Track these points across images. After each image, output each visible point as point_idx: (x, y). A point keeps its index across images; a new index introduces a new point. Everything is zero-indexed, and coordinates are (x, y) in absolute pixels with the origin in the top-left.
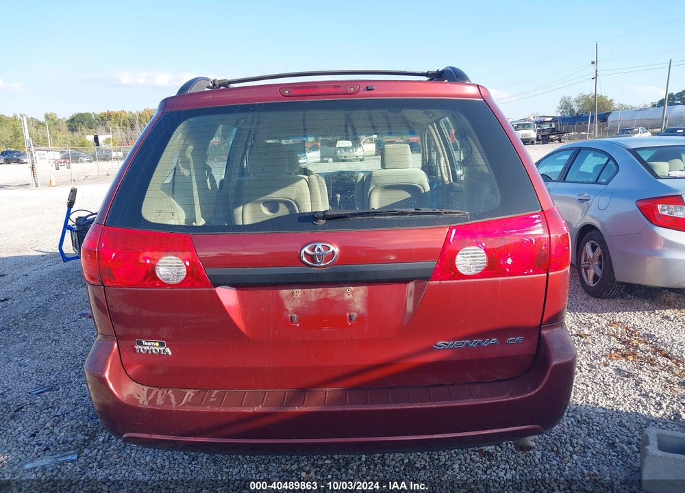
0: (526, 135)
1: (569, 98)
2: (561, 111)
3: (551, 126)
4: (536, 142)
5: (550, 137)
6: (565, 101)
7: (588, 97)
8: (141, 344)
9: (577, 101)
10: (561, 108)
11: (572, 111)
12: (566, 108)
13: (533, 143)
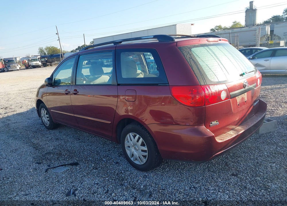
0: (36, 63)
1: (42, 48)
2: (40, 53)
3: (45, 59)
4: (41, 66)
5: (47, 64)
6: (41, 49)
7: (49, 47)
8: (212, 123)
9: (46, 49)
10: (40, 52)
11: (45, 54)
12: (42, 52)
13: (40, 67)
